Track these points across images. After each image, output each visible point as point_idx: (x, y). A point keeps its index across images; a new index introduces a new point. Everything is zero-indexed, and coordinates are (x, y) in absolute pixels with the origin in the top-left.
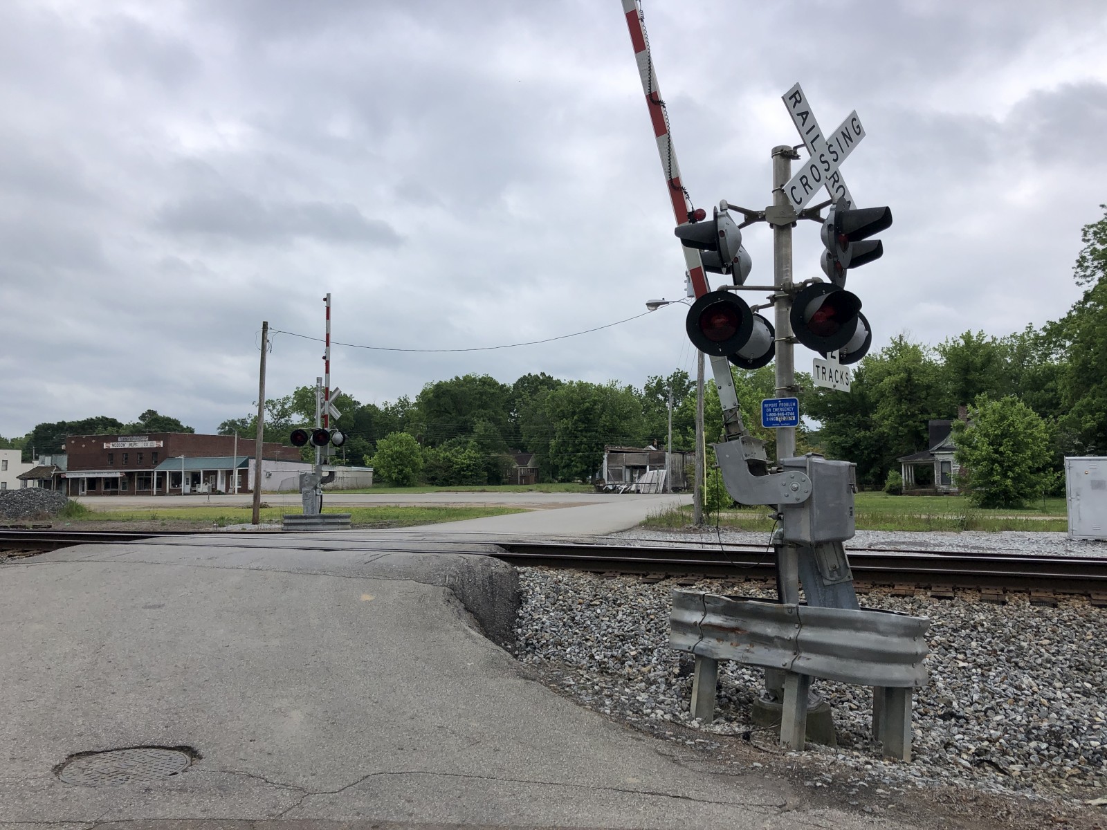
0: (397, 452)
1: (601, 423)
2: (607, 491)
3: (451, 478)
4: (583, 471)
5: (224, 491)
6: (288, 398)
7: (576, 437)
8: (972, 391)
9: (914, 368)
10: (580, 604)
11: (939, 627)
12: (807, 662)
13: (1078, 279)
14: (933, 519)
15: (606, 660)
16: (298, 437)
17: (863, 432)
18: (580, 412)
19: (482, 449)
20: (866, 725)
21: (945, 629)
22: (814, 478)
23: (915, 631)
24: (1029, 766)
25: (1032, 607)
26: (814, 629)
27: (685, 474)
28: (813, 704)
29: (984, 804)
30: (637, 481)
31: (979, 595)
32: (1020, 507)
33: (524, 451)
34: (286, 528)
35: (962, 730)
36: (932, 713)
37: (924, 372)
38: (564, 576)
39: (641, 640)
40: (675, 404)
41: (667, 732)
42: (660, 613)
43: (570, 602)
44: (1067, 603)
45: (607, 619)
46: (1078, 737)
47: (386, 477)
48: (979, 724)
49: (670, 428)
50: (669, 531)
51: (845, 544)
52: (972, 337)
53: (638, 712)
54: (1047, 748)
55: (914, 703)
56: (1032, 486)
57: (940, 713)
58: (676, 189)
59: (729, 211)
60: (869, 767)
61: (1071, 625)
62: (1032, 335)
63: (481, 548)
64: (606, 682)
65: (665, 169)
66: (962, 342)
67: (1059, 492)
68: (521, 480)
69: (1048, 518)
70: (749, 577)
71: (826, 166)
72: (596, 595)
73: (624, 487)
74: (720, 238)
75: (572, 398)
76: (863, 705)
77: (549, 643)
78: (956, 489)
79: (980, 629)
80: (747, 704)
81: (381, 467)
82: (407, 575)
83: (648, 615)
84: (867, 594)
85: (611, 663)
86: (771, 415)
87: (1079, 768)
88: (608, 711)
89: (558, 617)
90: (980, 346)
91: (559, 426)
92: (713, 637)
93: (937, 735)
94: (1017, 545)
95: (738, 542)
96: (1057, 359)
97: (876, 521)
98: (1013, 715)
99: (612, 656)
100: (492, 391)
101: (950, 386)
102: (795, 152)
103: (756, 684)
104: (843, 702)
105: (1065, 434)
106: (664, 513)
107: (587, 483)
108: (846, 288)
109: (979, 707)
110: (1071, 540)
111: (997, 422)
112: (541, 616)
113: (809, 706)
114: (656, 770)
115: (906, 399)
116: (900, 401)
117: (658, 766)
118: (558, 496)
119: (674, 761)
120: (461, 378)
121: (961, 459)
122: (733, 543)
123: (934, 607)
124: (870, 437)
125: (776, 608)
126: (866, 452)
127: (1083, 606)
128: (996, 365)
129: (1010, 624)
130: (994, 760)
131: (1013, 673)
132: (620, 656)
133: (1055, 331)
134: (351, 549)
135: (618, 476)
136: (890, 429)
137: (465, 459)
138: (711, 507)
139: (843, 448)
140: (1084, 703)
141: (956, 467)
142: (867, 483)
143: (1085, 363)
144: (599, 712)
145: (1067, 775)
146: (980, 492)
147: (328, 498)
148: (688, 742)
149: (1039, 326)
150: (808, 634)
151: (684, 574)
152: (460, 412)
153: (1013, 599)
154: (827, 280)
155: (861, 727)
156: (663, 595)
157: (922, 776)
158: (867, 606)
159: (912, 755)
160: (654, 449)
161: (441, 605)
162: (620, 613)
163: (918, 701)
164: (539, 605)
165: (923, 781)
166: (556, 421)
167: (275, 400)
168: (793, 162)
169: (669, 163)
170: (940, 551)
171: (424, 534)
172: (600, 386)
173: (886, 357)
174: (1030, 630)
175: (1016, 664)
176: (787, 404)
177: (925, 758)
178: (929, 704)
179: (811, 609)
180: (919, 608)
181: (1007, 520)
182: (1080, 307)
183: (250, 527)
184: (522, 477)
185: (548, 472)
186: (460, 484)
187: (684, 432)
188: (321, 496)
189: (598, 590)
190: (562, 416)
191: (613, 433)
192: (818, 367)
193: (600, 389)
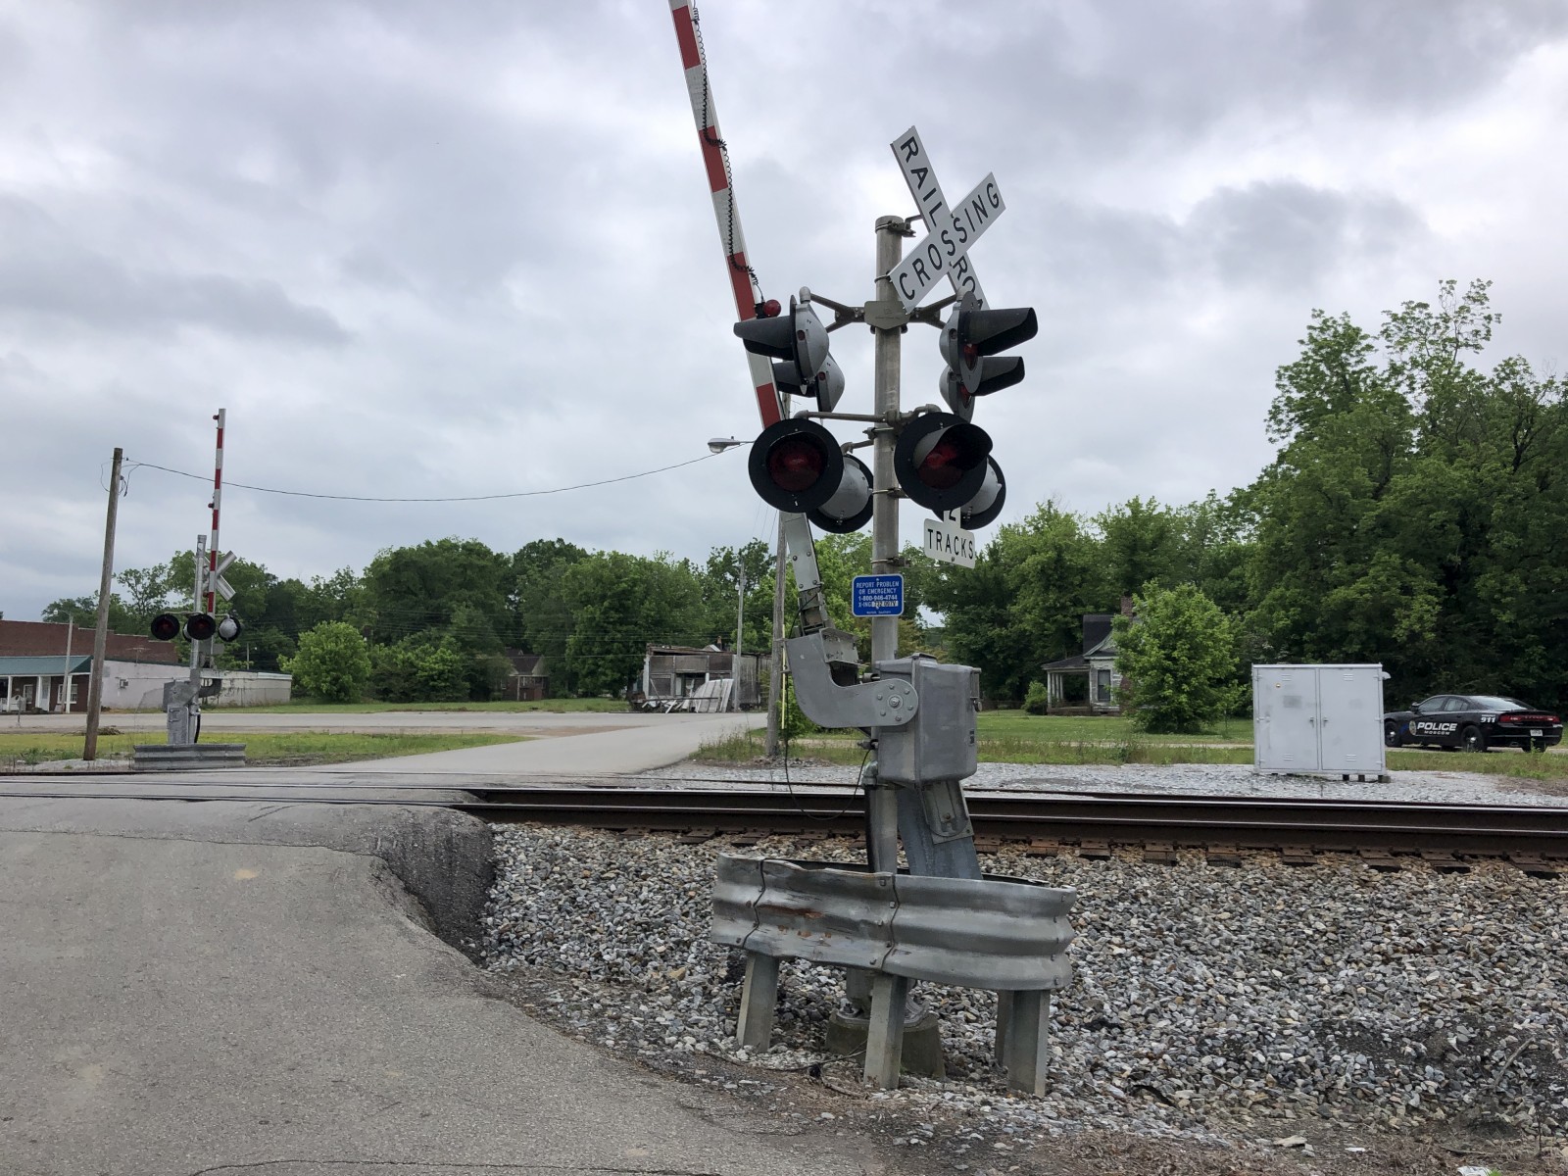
0: (331, 652)
1: (644, 612)
2: (649, 710)
3: (414, 691)
4: (615, 681)
5: (46, 708)
6: (161, 568)
7: (606, 632)
8: (1139, 576)
9: (1066, 544)
10: (586, 877)
11: (1089, 898)
12: (907, 958)
13: (1270, 435)
14: (1086, 748)
15: (620, 960)
16: (164, 625)
17: (998, 630)
18: (614, 595)
19: (462, 649)
20: (987, 1044)
21: (1098, 901)
22: (922, 688)
23: (1055, 909)
24: (1201, 1091)
25: (1209, 868)
26: (916, 908)
27: (758, 685)
28: (913, 1018)
29: (1141, 1155)
30: (691, 694)
31: (1142, 852)
32: (1196, 731)
33: (528, 651)
34: (137, 766)
35: (1115, 1043)
36: (1076, 1022)
37: (1079, 550)
38: (563, 836)
39: (673, 929)
40: (748, 588)
41: (697, 1072)
42: (703, 888)
43: (570, 875)
44: (1254, 861)
45: (625, 898)
46: (1265, 1048)
47: (312, 688)
48: (1138, 1034)
49: (740, 621)
50: (728, 766)
51: (964, 783)
52: (1139, 505)
53: (656, 1041)
54: (1225, 1066)
55: (1052, 1009)
56: (1212, 704)
57: (1087, 1020)
58: (739, 268)
59: (813, 304)
60: (987, 1108)
61: (1257, 892)
62: (1215, 506)
63: (439, 796)
64: (612, 996)
65: (723, 239)
66: (1128, 512)
67: (1244, 711)
68: (522, 694)
69: (1231, 746)
70: (835, 832)
71: (950, 248)
72: (611, 863)
73: (673, 703)
74: (799, 341)
75: (602, 576)
76: (985, 1014)
77: (534, 938)
78: (1117, 708)
79: (1143, 900)
80: (821, 1020)
81: (305, 673)
82: (314, 838)
83: (686, 891)
84: (994, 854)
85: (627, 966)
86: (864, 598)
87: (1266, 1092)
88: (610, 1043)
89: (550, 898)
90: (1150, 517)
91: (581, 615)
92: (771, 924)
93: (1081, 1053)
94: (1191, 783)
95: (824, 781)
96: (1244, 538)
97: (1010, 750)
98: (1181, 1019)
99: (630, 954)
100: (482, 563)
101: (1112, 569)
102: (908, 227)
103: (836, 988)
104: (956, 1011)
105: (1253, 635)
106: (725, 740)
107: (619, 698)
108: (972, 422)
109: (1138, 1010)
110: (1258, 775)
111: (1170, 618)
112: (524, 897)
113: (906, 1022)
114: (674, 1133)
115: (1054, 585)
116: (1046, 589)
117: (679, 1126)
118: (575, 716)
119: (703, 1118)
120: (435, 543)
121: (1124, 668)
122: (817, 782)
123: (1084, 871)
124: (1008, 637)
125: (863, 879)
126: (1001, 656)
127: (1273, 865)
128: (1170, 543)
129: (1181, 893)
130: (1155, 1084)
131: (1183, 959)
132: (641, 953)
133: (1242, 500)
134: (232, 798)
135: (664, 687)
136: (1034, 626)
137: (435, 663)
138: (790, 732)
139: (972, 651)
140: (1272, 999)
141: (1117, 678)
142: (1002, 698)
143: (1279, 543)
144: (595, 1044)
145: (1251, 1102)
146: (1147, 711)
147: (209, 719)
148: (728, 1085)
149: (1223, 495)
150: (908, 917)
151: (742, 829)
152: (431, 594)
153: (1185, 857)
154: (946, 409)
155: (980, 1047)
156: (710, 860)
157: (1058, 1118)
158: (994, 872)
159: (1047, 1085)
160: (717, 649)
161: (365, 884)
162: (645, 889)
163: (1058, 1005)
164: (522, 881)
165: (1060, 1126)
166: (576, 608)
167: (141, 570)
168: (904, 240)
169: (731, 231)
170: (1094, 791)
171: (358, 774)
172: (643, 559)
173: (1030, 530)
174: (1206, 900)
175: (1187, 947)
176: (888, 584)
177: (1065, 1088)
178: (1073, 1009)
179: (913, 880)
180: (1063, 872)
181: (1180, 749)
182: (1270, 472)
183: (79, 764)
184: (523, 689)
185: (563, 683)
186: (428, 699)
187: (759, 625)
188: (199, 717)
189: (614, 855)
190: (587, 600)
191: (660, 627)
192: (931, 531)
193: (643, 564)
